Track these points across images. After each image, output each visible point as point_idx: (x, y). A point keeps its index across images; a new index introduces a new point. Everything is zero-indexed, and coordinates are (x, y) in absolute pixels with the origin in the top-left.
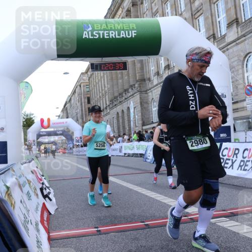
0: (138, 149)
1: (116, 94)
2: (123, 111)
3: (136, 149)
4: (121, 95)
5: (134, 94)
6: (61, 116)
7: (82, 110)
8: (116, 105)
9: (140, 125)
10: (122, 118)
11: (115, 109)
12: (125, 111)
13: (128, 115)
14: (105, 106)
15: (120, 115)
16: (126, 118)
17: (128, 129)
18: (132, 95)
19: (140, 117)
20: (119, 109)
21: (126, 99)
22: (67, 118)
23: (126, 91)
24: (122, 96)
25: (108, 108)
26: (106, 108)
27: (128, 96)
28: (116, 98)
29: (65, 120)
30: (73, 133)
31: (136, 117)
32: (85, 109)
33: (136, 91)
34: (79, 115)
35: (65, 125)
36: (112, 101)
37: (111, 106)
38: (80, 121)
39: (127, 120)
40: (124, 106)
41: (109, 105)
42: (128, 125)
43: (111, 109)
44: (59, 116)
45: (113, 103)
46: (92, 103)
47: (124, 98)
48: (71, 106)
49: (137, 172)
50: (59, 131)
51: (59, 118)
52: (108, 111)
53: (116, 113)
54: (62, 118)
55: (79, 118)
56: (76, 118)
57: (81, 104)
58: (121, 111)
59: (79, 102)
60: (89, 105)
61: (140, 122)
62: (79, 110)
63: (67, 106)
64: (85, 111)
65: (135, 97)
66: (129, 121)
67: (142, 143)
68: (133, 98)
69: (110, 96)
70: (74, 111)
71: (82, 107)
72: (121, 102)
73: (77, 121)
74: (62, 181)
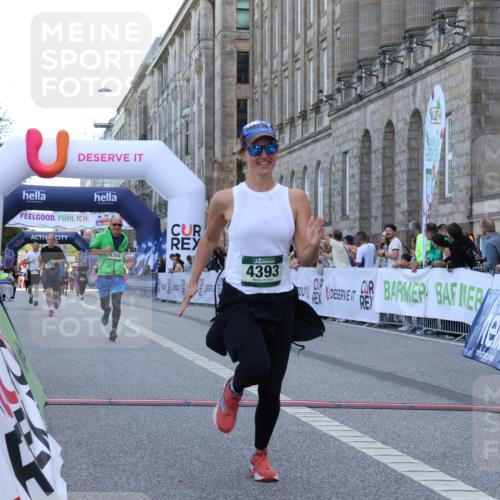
0: (444, 299)
1: (368, 49)
2: (390, 124)
3: (433, 297)
4: (388, 53)
5: (450, 52)
6: (115, 129)
7: (210, 109)
8: (360, 97)
9: (462, 196)
10: (384, 156)
11: (356, 115)
12: (401, 127)
13: (410, 149)
14: (312, 101)
15: (377, 142)
16: (401, 158)
17: (404, 206)
18: (442, 57)
19: (465, 160)
20: (372, 116)
21: (409, 72)
22: (144, 137)
23: (414, 37)
24: (394, 61)
25: (325, 108)
26: (317, 109)
27: (421, 62)
28: (364, 65)
29: (133, 146)
30: (164, 205)
31: (449, 156)
32: (224, 106)
33: (458, 39)
34: (197, 130)
35: (132, 167)
36: (344, 79)
37: (339, 100)
38: (200, 154)
39: (404, 166)
40: (397, 107)
41: (330, 97)
42: (410, 191)
43: (339, 112)
44: (109, 127)
45: (349, 86)
46: (257, 79)
47: (399, 69)
48: (163, 86)
49: (434, 400)
50: (102, 191)
51: (105, 137)
52: (326, 122)
53: (359, 134)
54: (120, 136)
55: (195, 143)
56: (180, 141)
57: (210, 82)
58: (381, 126)
59: (199, 72)
60: (244, 87)
61: (464, 182)
62: (197, 109)
63: (144, 86)
64: (225, 115)
65: (453, 69)
66: (415, 173)
67: (464, 275)
68: (444, 73)
69: (338, 56)
70: (176, 112)
71: (210, 96)
72: (384, 85)
73: (185, 152)
74: (102, 410)
